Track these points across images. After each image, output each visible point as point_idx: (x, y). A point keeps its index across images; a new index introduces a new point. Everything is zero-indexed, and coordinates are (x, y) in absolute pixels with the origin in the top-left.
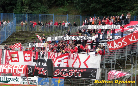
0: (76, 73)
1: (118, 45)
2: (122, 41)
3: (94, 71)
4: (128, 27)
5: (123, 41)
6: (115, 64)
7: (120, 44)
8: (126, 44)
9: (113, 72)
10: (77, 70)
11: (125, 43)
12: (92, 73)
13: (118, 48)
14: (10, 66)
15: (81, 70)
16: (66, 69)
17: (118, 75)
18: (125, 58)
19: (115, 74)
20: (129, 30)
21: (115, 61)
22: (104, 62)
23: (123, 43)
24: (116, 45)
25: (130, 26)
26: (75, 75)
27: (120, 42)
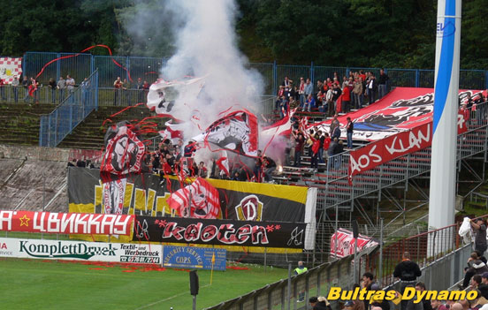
0: (255, 235)
1: (360, 164)
2: (370, 154)
3: (299, 231)
4: (395, 106)
5: (373, 153)
6: (352, 210)
7: (364, 162)
8: (380, 160)
9: (342, 234)
10: (258, 228)
11: (378, 159)
12: (294, 235)
13: (359, 170)
14: (94, 218)
15: (268, 227)
16: (232, 225)
17: (351, 243)
18: (376, 194)
19: (347, 240)
20: (395, 115)
21: (353, 203)
22: (326, 206)
23: (371, 158)
24: (355, 163)
25: (399, 102)
26: (253, 239)
27: (363, 157)
